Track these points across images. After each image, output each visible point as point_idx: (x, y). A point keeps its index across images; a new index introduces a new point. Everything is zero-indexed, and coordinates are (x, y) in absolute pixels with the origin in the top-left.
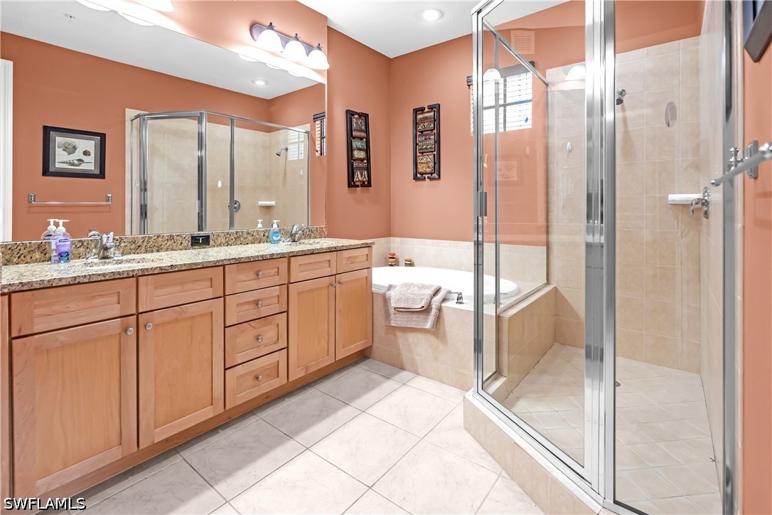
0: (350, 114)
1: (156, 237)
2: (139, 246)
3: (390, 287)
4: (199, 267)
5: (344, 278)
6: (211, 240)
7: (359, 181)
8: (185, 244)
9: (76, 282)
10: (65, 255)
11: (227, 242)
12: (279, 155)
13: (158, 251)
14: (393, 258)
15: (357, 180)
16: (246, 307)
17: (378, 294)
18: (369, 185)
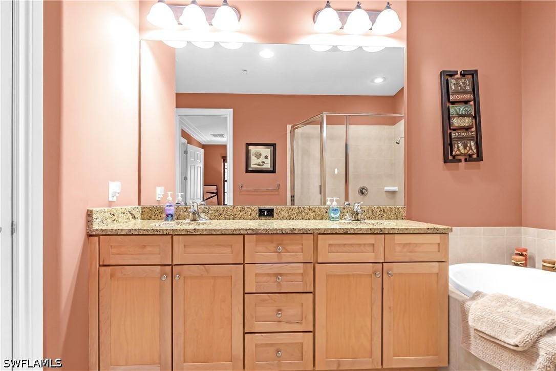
0: (446, 76)
1: (232, 208)
2: (221, 214)
3: (477, 295)
4: (218, 233)
5: (397, 268)
6: (275, 213)
7: (461, 154)
8: (253, 215)
9: (131, 233)
10: (170, 216)
11: (289, 216)
12: (398, 143)
13: (233, 219)
14: (522, 255)
15: (458, 153)
16: (267, 279)
17: (456, 300)
18: (480, 158)
